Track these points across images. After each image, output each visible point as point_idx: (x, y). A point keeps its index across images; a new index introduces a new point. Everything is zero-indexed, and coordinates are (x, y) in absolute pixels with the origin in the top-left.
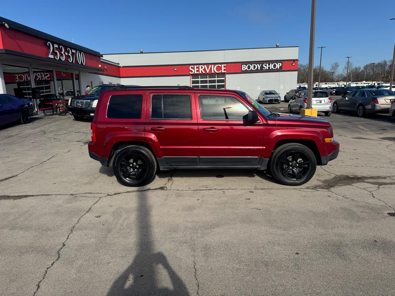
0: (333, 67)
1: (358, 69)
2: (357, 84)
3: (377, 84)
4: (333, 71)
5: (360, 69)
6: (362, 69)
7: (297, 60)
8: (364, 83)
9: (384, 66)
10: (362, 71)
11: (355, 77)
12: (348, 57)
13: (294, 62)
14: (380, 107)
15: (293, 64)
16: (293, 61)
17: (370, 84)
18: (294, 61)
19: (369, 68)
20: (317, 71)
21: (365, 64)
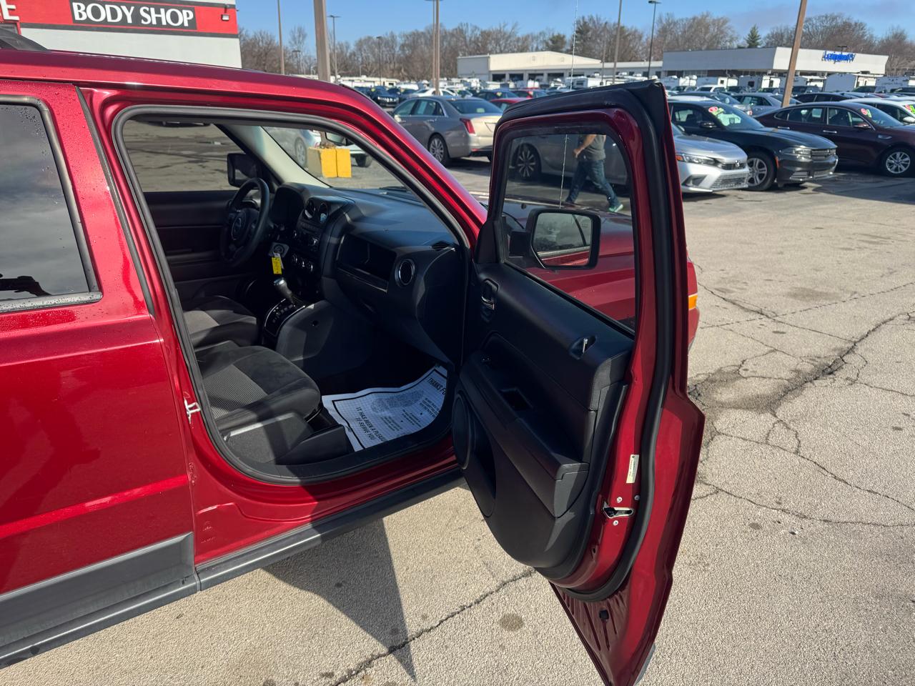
0: (294, 39)
1: (345, 49)
2: (353, 81)
3: (390, 84)
4: (295, 48)
5: (348, 47)
6: (353, 47)
7: (233, 7)
8: (365, 81)
9: (393, 46)
10: (354, 54)
11: (341, 65)
12: (332, 16)
13: (225, 11)
14: (478, 142)
15: (226, 18)
16: (224, 9)
17: (376, 85)
18: (226, 8)
19: (365, 47)
20: (261, 43)
21: (357, 39)
